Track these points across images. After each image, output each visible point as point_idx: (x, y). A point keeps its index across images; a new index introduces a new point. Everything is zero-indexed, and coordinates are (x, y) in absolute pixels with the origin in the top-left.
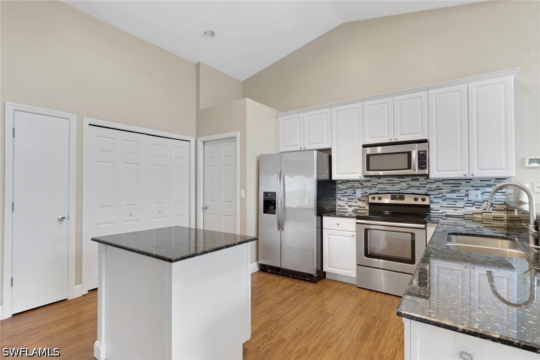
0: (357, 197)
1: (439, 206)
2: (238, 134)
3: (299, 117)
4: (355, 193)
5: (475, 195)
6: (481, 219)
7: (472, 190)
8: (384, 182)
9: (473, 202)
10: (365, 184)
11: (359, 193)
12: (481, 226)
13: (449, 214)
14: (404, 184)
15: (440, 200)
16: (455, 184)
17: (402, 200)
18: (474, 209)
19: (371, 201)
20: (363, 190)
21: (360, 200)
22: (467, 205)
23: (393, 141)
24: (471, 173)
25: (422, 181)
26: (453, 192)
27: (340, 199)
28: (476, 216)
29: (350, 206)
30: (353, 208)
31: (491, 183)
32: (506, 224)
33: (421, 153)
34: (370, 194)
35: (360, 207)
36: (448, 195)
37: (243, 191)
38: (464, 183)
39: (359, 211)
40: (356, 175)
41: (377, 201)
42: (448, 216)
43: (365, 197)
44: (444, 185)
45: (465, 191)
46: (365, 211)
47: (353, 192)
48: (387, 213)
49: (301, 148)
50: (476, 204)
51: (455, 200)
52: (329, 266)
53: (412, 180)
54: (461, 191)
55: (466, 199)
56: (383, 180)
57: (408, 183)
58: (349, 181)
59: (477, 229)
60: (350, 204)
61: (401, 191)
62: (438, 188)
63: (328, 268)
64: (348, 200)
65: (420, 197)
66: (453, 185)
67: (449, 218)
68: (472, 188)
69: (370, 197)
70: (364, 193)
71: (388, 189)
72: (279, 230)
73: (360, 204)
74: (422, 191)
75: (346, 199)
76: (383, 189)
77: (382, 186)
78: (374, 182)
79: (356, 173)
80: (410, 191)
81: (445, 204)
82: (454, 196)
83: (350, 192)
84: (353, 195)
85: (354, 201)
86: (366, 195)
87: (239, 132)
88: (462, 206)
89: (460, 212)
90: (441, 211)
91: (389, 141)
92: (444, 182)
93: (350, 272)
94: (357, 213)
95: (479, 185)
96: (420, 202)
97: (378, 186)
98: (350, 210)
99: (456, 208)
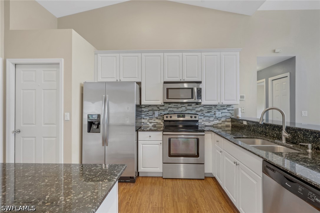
0: (155, 116)
1: (202, 121)
2: (62, 61)
3: (116, 57)
4: (154, 114)
5: (218, 114)
6: (220, 127)
7: (217, 111)
8: (172, 107)
9: (217, 118)
10: (161, 108)
11: (157, 114)
12: (221, 130)
13: (206, 125)
14: (184, 108)
15: (202, 117)
16: (210, 107)
17: (183, 118)
18: (217, 122)
19: (165, 119)
20: (160, 112)
21: (157, 118)
22: (215, 119)
23: (182, 81)
24: (222, 102)
25: (193, 106)
26: (208, 112)
27: (144, 118)
28: (219, 125)
29: (151, 123)
30: (152, 124)
31: (225, 107)
32: (231, 128)
33: (198, 89)
34: (164, 114)
35: (157, 123)
36: (206, 114)
37: (68, 114)
38: (213, 107)
39: (157, 126)
40: (158, 101)
41: (169, 119)
42: (206, 126)
43: (160, 116)
44: (204, 109)
45: (214, 112)
46: (161, 126)
47: (153, 113)
48: (181, 126)
49: (117, 80)
50: (219, 119)
51: (209, 117)
52: (143, 168)
53: (188, 105)
54: (212, 112)
55: (214, 116)
56: (172, 105)
57: (186, 107)
58: (150, 106)
59: (219, 132)
60: (150, 121)
61: (182, 112)
62: (201, 110)
63: (142, 169)
64: (150, 119)
65: (193, 116)
66: (208, 109)
67: (206, 127)
68: (217, 110)
69: (165, 116)
70: (160, 114)
71: (175, 111)
72: (103, 145)
73: (157, 121)
74: (193, 112)
75: (148, 118)
76: (172, 111)
77: (171, 109)
78: (166, 106)
79: (159, 100)
80: (187, 112)
81: (205, 119)
82: (209, 114)
83: (150, 113)
84: (153, 115)
85: (153, 119)
86: (161, 115)
87: (63, 59)
88: (213, 120)
89: (212, 123)
90: (203, 123)
91: (180, 81)
92: (205, 107)
93: (159, 169)
94: (156, 127)
95: (220, 109)
96: (193, 119)
97: (169, 109)
98: (151, 125)
99: (210, 121)
